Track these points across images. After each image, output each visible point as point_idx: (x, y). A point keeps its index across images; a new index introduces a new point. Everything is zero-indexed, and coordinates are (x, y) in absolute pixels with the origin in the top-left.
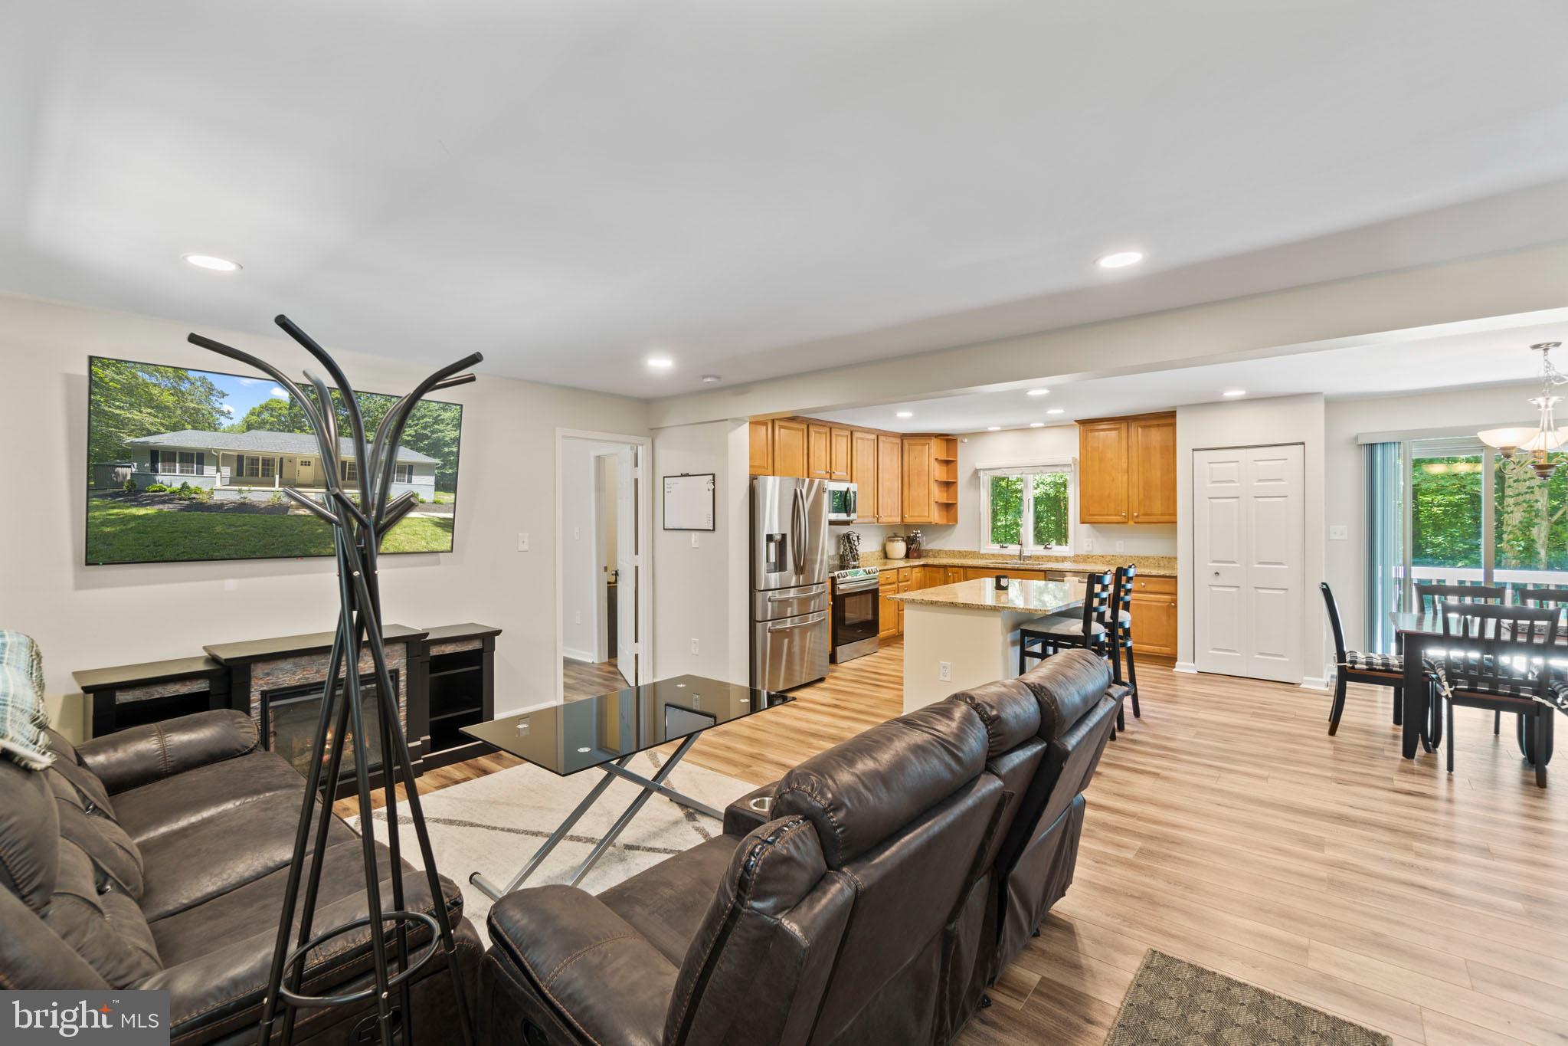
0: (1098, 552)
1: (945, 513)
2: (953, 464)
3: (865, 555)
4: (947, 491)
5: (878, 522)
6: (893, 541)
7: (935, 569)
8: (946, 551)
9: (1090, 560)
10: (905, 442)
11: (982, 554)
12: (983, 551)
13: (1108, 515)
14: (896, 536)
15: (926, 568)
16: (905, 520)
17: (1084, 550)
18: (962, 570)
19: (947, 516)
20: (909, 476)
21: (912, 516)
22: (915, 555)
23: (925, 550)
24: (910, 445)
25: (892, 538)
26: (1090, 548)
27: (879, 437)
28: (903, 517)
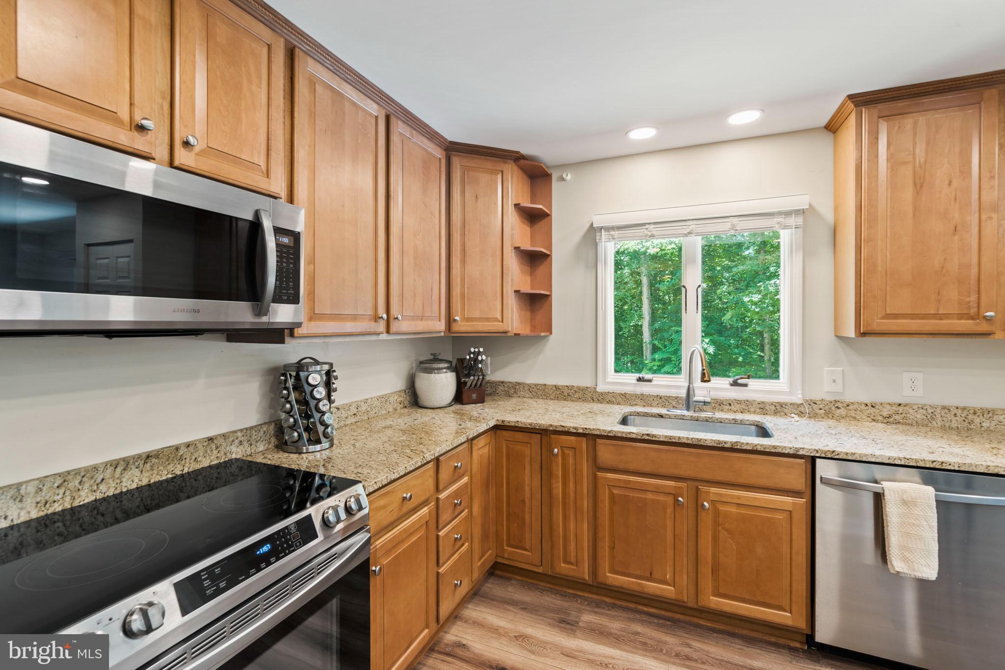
0: (856, 394)
1: (529, 313)
2: (544, 222)
3: (364, 408)
4: (531, 274)
5: (388, 332)
6: (430, 371)
7: (519, 436)
8: (529, 385)
9: (842, 412)
10: (456, 162)
11: (602, 394)
12: (601, 388)
13: (937, 316)
14: (436, 359)
15: (499, 432)
16: (456, 327)
17: (823, 391)
18: (584, 441)
19: (532, 320)
20: (463, 235)
21: (468, 320)
22: (474, 396)
23: (493, 383)
24: (465, 169)
25: (427, 365)
26: (838, 388)
27: (393, 120)
28: (450, 321)
